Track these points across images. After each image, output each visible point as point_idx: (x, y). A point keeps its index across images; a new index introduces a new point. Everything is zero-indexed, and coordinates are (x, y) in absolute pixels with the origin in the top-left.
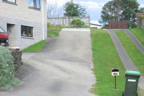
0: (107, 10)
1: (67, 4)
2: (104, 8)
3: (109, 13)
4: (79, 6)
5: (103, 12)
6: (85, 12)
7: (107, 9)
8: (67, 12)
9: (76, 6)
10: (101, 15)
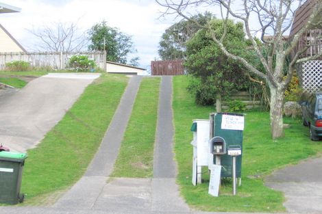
0: (171, 40)
1: (95, 28)
2: (165, 37)
3: (174, 45)
4: (118, 32)
5: (163, 44)
6: (129, 44)
7: (170, 37)
8: (95, 43)
9: (112, 31)
10: (159, 49)
